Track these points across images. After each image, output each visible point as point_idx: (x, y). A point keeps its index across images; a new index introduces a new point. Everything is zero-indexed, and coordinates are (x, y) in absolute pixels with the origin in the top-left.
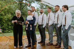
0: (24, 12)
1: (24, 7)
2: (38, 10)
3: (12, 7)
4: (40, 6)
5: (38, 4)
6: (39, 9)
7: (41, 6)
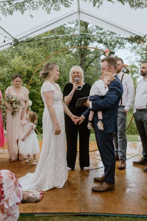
0: (91, 77)
1: (90, 63)
2: (134, 69)
3: (61, 63)
4: (139, 58)
5: (134, 53)
6: (135, 67)
7: (142, 57)
